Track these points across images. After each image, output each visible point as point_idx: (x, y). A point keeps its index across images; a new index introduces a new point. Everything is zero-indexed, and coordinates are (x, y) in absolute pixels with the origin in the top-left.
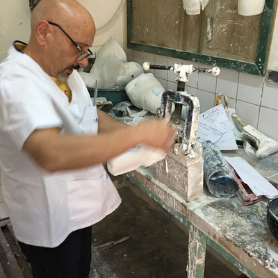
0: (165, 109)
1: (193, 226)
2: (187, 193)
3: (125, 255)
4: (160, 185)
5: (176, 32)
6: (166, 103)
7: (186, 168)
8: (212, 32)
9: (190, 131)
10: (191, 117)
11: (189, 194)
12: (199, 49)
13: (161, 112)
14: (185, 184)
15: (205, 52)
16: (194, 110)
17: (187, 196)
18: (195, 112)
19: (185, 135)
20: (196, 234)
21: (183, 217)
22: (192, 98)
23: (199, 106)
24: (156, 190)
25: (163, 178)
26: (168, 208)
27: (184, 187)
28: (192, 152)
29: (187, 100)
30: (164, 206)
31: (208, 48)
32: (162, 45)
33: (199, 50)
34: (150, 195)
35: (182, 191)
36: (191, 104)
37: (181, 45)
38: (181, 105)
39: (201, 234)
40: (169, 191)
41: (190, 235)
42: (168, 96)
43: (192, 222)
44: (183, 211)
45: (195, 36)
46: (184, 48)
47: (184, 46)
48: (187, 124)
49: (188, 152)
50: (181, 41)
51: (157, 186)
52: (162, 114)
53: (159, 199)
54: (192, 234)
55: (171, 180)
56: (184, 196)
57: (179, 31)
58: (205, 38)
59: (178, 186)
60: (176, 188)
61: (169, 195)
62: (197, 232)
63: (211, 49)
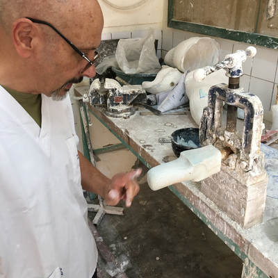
0: (213, 109)
1: (249, 261)
2: (244, 219)
3: (158, 258)
4: (207, 201)
5: (228, 7)
6: (215, 103)
7: (245, 187)
8: (275, 6)
9: (250, 142)
10: (252, 124)
11: (246, 220)
12: (256, 28)
13: (209, 114)
14: (242, 206)
15: (263, 32)
16: (255, 116)
17: (243, 223)
18: (257, 118)
19: (243, 146)
20: (253, 271)
21: (236, 246)
22: (251, 99)
23: (262, 109)
24: (201, 206)
25: (211, 194)
26: (216, 229)
27: (240, 210)
28: (255, 168)
29: (244, 100)
30: (209, 226)
31: (269, 27)
32: (210, 22)
33: (256, 30)
34: (192, 209)
35: (237, 214)
36: (250, 106)
37: (233, 23)
38: (236, 108)
39: (260, 272)
40: (218, 212)
41: (244, 269)
42: (217, 93)
43: (249, 256)
44: (236, 240)
45: (251, 11)
46: (236, 27)
47: (237, 24)
48: (246, 133)
49: (250, 168)
50: (233, 19)
51: (203, 202)
52: (211, 116)
53: (203, 216)
54: (247, 269)
55: (221, 198)
56: (241, 221)
57: (232, 7)
58: (265, 14)
59: (231, 208)
60: (229, 209)
61: (218, 216)
62: (254, 268)
63: (272, 28)
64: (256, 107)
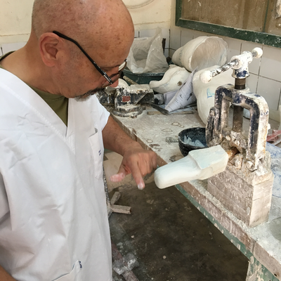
0: (220, 109)
1: (255, 259)
2: (249, 217)
3: (165, 257)
4: (214, 200)
5: (236, 6)
6: (221, 103)
7: (251, 186)
9: (256, 142)
10: (258, 124)
11: (252, 219)
12: (264, 27)
13: (215, 114)
14: (247, 205)
15: (272, 32)
16: (261, 116)
17: (249, 221)
18: (263, 118)
19: (249, 146)
20: (258, 269)
21: (242, 244)
22: (256, 100)
23: (267, 110)
24: (207, 205)
25: (218, 193)
26: (222, 228)
27: (245, 209)
28: (261, 167)
29: (250, 101)
30: (216, 225)
31: (277, 26)
32: (218, 22)
33: (264, 29)
34: (198, 208)
35: (243, 213)
36: (256, 107)
37: (241, 23)
38: (242, 108)
39: (264, 270)
40: (224, 210)
41: (249, 267)
42: (223, 94)
43: (254, 254)
44: (242, 238)
45: (260, 11)
46: (244, 26)
47: (245, 24)
48: (252, 133)
49: (256, 168)
50: (241, 17)
51: (209, 201)
52: (217, 116)
53: (210, 215)
54: (252, 267)
55: (228, 198)
56: (246, 220)
57: (240, 6)
58: (273, 14)
59: (237, 207)
60: (235, 208)
61: (224, 215)
62: (260, 267)
63: (280, 27)
64: (261, 108)
